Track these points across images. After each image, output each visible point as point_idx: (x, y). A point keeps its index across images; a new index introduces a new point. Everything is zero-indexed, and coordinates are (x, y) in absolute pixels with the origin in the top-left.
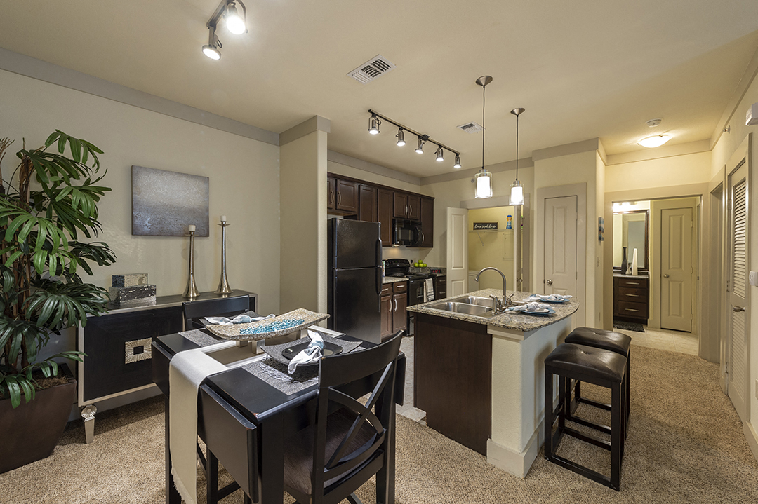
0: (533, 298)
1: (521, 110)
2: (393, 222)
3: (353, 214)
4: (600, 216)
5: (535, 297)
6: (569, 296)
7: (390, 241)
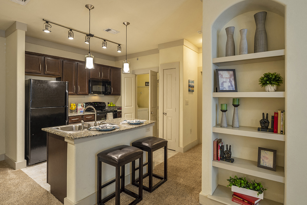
0: (125, 122)
1: (128, 24)
2: (89, 81)
3: (59, 77)
4: (189, 79)
5: (126, 121)
6: (145, 120)
7: (87, 92)
